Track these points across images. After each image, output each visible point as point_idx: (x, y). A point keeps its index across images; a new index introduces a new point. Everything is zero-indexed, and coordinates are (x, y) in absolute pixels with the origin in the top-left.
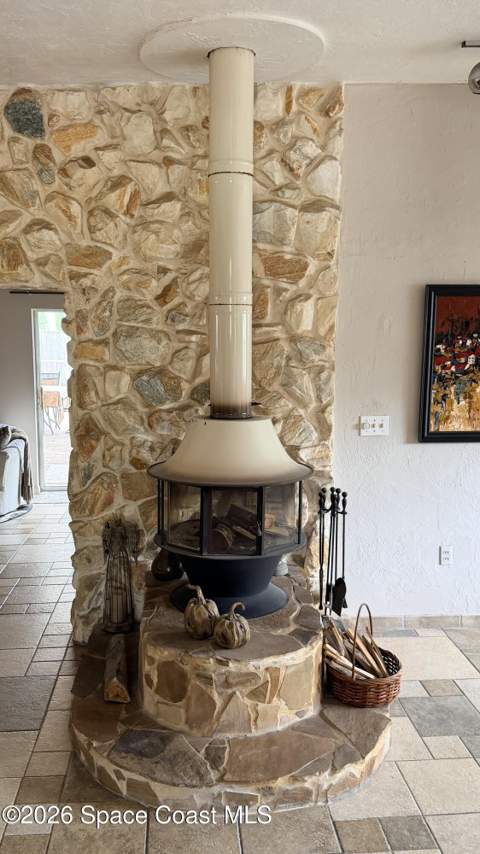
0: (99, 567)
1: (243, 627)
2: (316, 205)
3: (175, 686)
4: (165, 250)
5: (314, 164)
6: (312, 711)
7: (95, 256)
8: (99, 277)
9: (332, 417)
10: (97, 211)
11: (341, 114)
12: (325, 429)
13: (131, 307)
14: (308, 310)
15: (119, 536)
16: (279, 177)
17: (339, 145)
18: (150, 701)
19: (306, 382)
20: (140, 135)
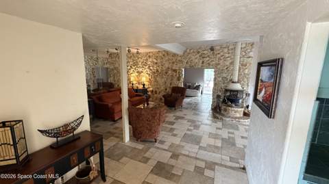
0: (216, 100)
1: (234, 105)
2: (249, 57)
3: (225, 110)
4: (228, 63)
5: (249, 52)
6: (242, 116)
7: (219, 64)
8: (219, 66)
9: (249, 84)
10: (220, 59)
11: (254, 46)
12: (248, 86)
13: (222, 70)
14: (247, 70)
15: (218, 97)
16: (244, 54)
17: (253, 50)
18: (222, 112)
19: (246, 80)
20: (226, 50)
